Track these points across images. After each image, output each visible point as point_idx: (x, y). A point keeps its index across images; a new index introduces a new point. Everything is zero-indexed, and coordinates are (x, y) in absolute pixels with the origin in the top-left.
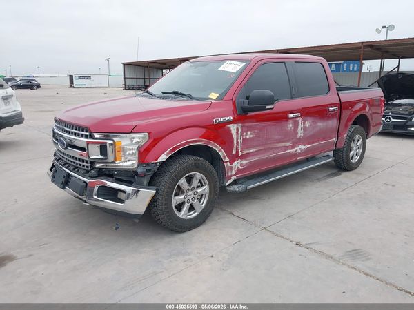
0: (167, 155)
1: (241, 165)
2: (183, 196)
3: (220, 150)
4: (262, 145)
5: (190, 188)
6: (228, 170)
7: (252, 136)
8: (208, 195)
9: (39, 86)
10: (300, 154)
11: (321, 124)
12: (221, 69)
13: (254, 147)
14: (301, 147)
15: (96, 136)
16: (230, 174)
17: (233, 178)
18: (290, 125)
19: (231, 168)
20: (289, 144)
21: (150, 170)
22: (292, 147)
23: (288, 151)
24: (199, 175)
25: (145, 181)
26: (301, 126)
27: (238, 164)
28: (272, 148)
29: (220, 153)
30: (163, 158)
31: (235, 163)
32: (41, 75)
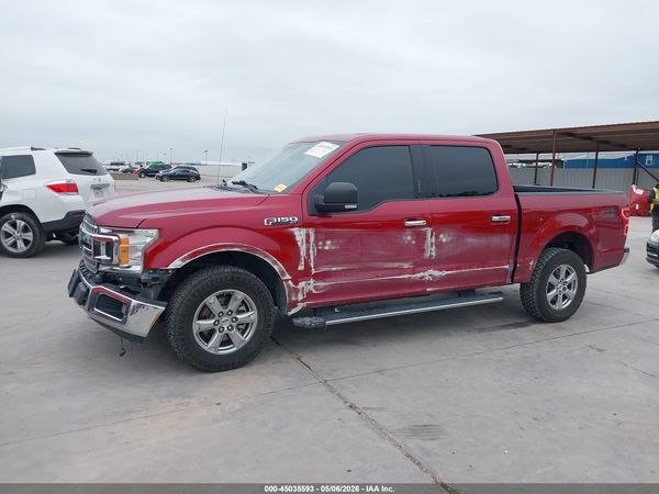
0: (183, 260)
1: (315, 287)
2: (213, 321)
3: (275, 263)
4: (354, 262)
5: (225, 311)
6: (290, 292)
7: (333, 247)
8: (255, 324)
9: (198, 178)
10: (430, 283)
11: (472, 241)
12: (308, 153)
13: (338, 264)
14: (431, 272)
15: (103, 230)
16: (294, 299)
17: (300, 306)
18: (408, 238)
19: (297, 291)
20: (406, 266)
21: (157, 279)
22: (414, 272)
23: (407, 276)
24: (240, 295)
25: (152, 293)
26: (430, 240)
27: (309, 286)
28: (374, 269)
29: (276, 267)
30: (177, 264)
31: (302, 285)
32: (208, 163)
